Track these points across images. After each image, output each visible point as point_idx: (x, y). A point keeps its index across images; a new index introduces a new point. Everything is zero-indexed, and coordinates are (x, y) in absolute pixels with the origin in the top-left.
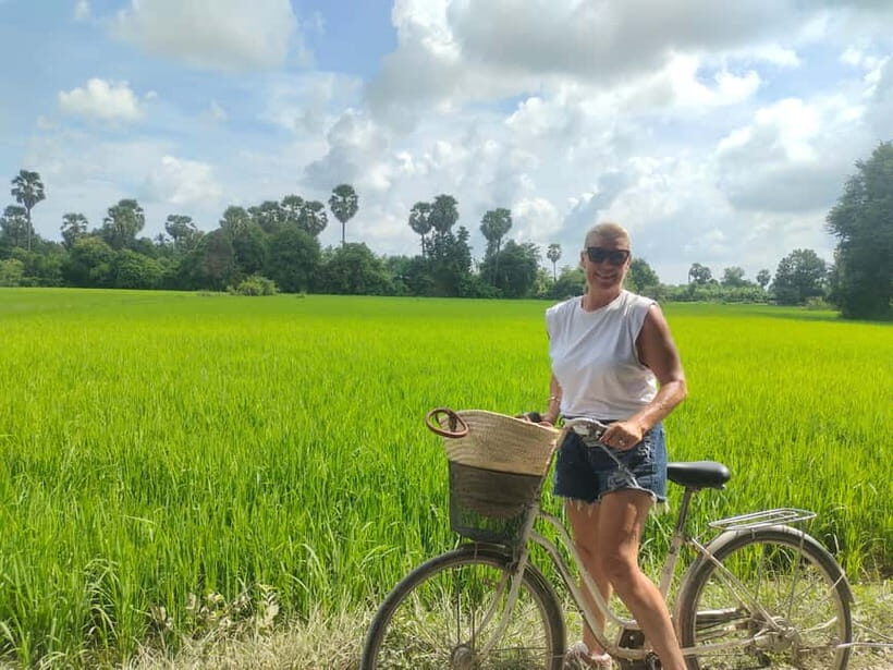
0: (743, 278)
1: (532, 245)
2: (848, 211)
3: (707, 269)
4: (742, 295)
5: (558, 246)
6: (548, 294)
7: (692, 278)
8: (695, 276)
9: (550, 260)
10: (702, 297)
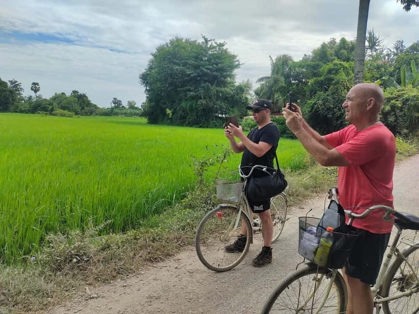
0: (136, 106)
1: (17, 82)
2: (148, 74)
3: (120, 101)
4: (135, 113)
5: (37, 84)
6: (29, 110)
7: (113, 105)
8: (115, 104)
9: (33, 92)
10: (117, 114)
